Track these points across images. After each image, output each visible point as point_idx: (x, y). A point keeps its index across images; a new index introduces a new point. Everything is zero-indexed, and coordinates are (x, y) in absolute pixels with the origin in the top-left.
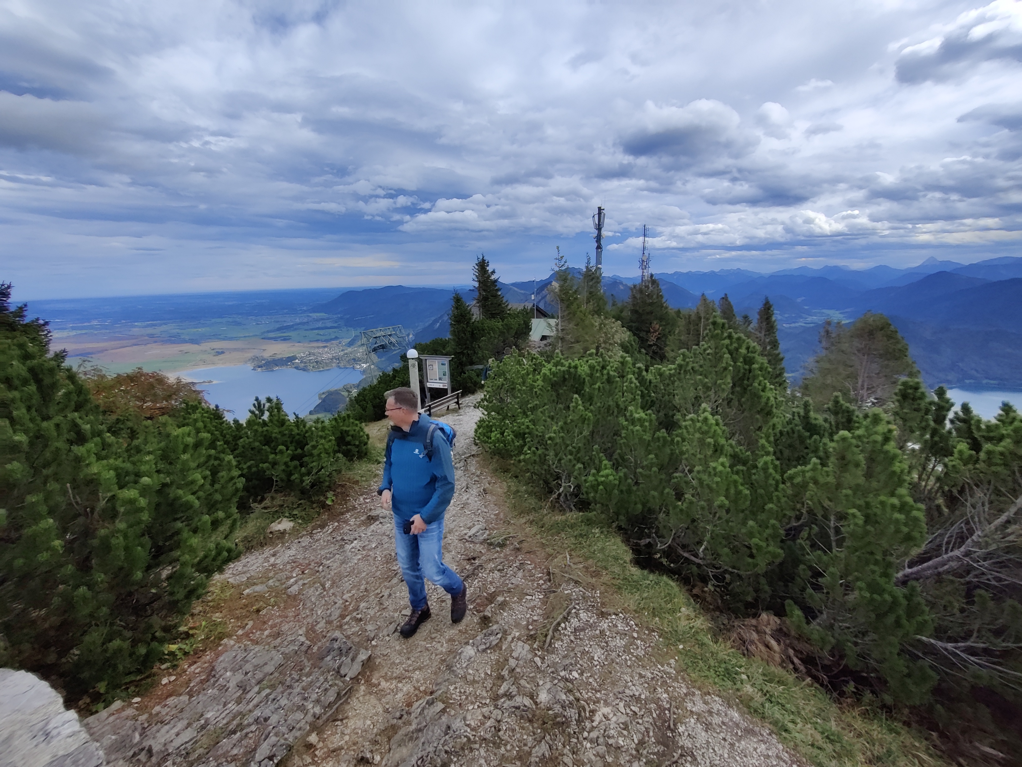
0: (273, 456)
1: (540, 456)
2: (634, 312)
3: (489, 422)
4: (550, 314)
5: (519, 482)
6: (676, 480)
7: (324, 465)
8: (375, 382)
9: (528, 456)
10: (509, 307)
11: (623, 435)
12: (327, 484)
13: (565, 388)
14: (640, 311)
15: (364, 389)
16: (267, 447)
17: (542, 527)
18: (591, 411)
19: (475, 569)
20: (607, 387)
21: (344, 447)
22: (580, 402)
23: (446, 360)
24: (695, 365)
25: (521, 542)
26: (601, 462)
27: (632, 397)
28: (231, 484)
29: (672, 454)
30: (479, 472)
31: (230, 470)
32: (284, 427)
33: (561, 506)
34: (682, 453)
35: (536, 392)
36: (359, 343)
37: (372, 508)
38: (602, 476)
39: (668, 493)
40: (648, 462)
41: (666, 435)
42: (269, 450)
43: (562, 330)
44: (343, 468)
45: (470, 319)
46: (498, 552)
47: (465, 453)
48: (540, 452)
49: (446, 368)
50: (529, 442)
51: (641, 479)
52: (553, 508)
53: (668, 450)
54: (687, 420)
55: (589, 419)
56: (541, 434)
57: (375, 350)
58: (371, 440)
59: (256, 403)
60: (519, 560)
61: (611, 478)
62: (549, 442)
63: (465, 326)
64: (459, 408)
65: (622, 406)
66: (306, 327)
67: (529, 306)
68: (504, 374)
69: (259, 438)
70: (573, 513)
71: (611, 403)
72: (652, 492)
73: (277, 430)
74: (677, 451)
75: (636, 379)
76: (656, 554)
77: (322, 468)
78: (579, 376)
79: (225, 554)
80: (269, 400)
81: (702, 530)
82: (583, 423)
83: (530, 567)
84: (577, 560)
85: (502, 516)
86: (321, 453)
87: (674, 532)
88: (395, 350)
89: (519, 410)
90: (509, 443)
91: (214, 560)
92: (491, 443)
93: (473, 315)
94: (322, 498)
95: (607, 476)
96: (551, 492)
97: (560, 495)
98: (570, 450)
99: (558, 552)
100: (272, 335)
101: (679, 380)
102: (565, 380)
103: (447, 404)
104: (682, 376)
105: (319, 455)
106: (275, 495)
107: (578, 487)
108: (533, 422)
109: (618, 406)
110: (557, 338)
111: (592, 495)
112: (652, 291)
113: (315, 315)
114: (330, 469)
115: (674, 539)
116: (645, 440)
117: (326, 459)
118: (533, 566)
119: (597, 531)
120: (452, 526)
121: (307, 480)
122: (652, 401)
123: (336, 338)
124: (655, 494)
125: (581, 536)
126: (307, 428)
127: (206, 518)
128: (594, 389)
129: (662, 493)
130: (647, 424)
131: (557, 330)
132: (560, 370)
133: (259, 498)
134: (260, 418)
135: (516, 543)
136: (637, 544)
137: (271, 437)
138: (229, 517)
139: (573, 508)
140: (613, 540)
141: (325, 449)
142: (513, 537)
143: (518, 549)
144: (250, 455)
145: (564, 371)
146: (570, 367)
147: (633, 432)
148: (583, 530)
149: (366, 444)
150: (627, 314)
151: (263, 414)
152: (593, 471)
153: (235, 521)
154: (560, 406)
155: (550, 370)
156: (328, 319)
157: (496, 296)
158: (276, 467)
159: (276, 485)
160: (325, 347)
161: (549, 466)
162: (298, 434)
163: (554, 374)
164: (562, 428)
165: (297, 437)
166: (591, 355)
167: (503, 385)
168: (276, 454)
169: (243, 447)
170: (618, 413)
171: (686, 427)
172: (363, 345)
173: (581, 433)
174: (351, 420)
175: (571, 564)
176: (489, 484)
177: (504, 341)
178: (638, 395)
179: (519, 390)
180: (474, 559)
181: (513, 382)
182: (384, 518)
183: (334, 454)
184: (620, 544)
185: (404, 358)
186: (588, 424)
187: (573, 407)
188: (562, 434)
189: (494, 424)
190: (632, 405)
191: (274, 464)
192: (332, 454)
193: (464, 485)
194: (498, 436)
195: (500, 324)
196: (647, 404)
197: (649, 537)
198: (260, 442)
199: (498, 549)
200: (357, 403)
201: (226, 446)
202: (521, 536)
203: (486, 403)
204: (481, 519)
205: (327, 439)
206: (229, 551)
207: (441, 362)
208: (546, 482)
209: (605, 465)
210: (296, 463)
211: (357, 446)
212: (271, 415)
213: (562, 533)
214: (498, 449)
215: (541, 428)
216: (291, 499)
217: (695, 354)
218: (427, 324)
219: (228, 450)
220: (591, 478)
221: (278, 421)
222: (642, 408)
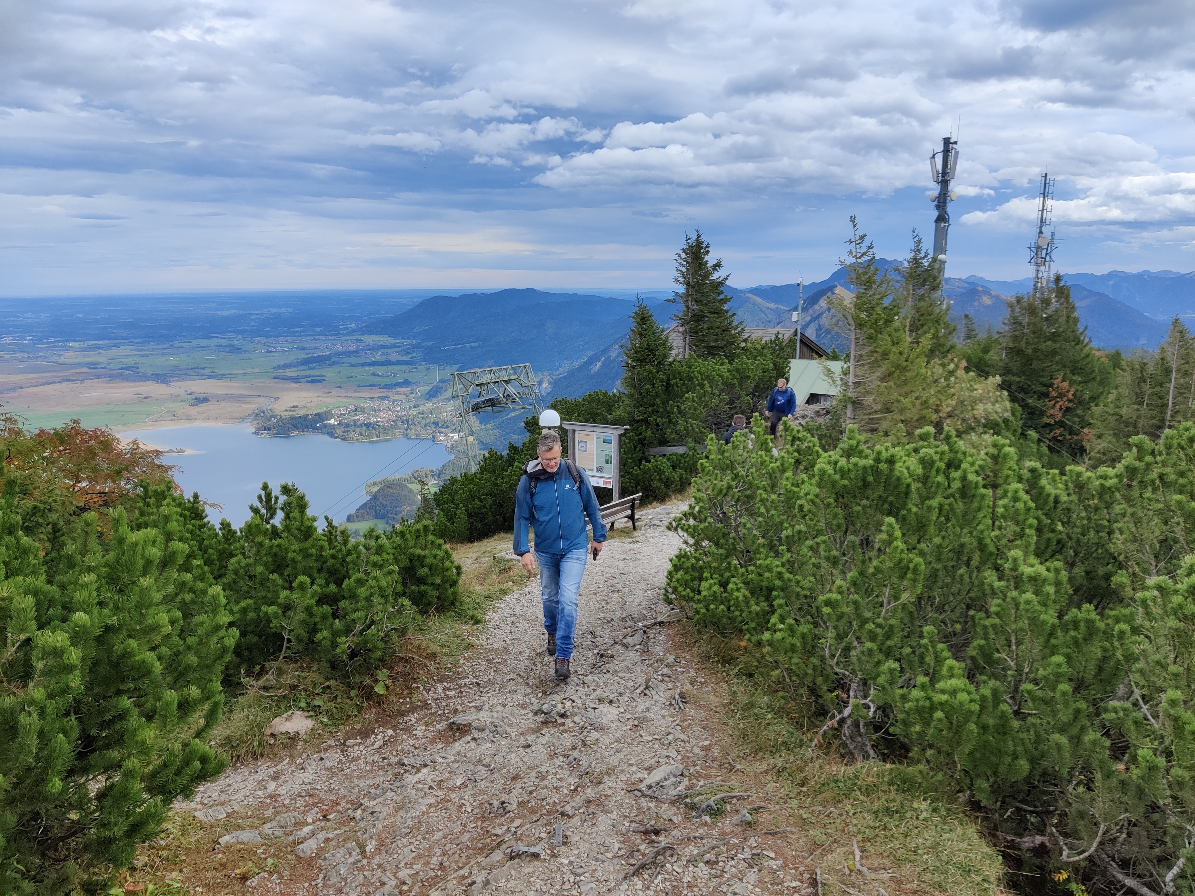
0: (287, 593)
1: (803, 636)
2: (1014, 352)
3: (698, 560)
4: (829, 351)
5: (756, 685)
6: (1113, 715)
7: (377, 618)
8: (474, 468)
9: (778, 635)
10: (745, 335)
11: (993, 609)
12: (379, 654)
13: (865, 502)
14: (1029, 351)
15: (453, 481)
16: (276, 575)
17: (803, 784)
18: (922, 554)
19: (658, 853)
20: (960, 506)
21: (413, 587)
22: (898, 533)
23: (613, 433)
24: (1168, 470)
25: (757, 810)
26: (939, 661)
27: (1018, 529)
28: (214, 639)
29: (1105, 659)
30: (671, 659)
31: (215, 612)
32: (310, 542)
33: (844, 745)
34: (1130, 658)
35: (801, 507)
36: (449, 393)
37: (460, 708)
38: (943, 692)
39: (1094, 742)
40: (1049, 670)
41: (1094, 615)
42: (280, 582)
43: (857, 384)
44: (411, 627)
45: (665, 356)
46: (706, 824)
47: (645, 618)
48: (804, 628)
49: (613, 450)
50: (781, 606)
51: (1031, 704)
52: (826, 747)
53: (1095, 650)
54: (1148, 588)
55: (916, 569)
56: (807, 593)
57: (476, 408)
58: (463, 577)
59: (263, 493)
60: (751, 848)
61: (963, 697)
62: (826, 610)
63: (654, 370)
64: (634, 528)
65: (992, 548)
66: (353, 360)
67: (787, 333)
68: (732, 466)
69: (264, 559)
70: (871, 762)
71: (965, 539)
72: (1056, 737)
73: (296, 546)
74: (1119, 655)
75: (1027, 492)
76: (1058, 870)
77: (373, 622)
78: (898, 479)
79: (197, 764)
80: (286, 490)
81: (1173, 831)
82: (902, 577)
83: (773, 864)
84: (876, 862)
85: (716, 751)
86: (372, 595)
87: (1102, 827)
88: (515, 410)
89: (761, 541)
90: (737, 605)
91: (178, 773)
92: (699, 601)
93: (671, 348)
94: (368, 681)
95: (953, 692)
96: (822, 713)
97: (842, 721)
98: (870, 631)
99: (835, 841)
100: (291, 373)
101: (1128, 500)
102: (866, 485)
103: (611, 519)
104: (1135, 493)
105: (368, 599)
106: (284, 667)
107: (885, 709)
108: (790, 566)
109: (982, 547)
110: (846, 401)
111: (918, 728)
112: (1057, 310)
113: (370, 339)
114: (388, 626)
115: (1101, 843)
116: (1044, 623)
117: (380, 607)
118: (780, 862)
119: (924, 805)
120: (614, 761)
121: (345, 644)
122: (1059, 541)
123: (406, 383)
124: (1063, 740)
125: (888, 811)
126: (350, 546)
127: (171, 696)
128: (930, 508)
129: (1076, 740)
130: (1050, 589)
131: (845, 384)
132: (855, 465)
133: (258, 668)
134: (268, 523)
135: (745, 812)
136: (1013, 845)
137: (284, 558)
138: (208, 698)
139: (871, 752)
140: (959, 830)
141: (380, 588)
142: (739, 798)
143: (750, 824)
144: (245, 588)
145: (865, 468)
146: (878, 460)
147: (1017, 605)
148: (893, 801)
149: (454, 584)
150: (997, 356)
151: (273, 515)
152: (922, 679)
153: (216, 704)
154: (851, 538)
155: (836, 463)
156: (394, 346)
157: (718, 313)
158: (290, 613)
159: (288, 648)
160: (384, 398)
161: (823, 660)
162: (333, 557)
163: (843, 474)
164: (854, 584)
165: (331, 561)
166: (924, 437)
167: (729, 487)
168: (291, 588)
169: (236, 572)
170: (983, 562)
171: (1144, 602)
172: (455, 397)
173: (896, 598)
174: (431, 537)
175: (865, 869)
176: (692, 684)
177: (731, 402)
178: (1031, 526)
179: (762, 500)
180: (657, 833)
181: (751, 484)
182: (481, 730)
183: (396, 600)
184: (976, 839)
185: (533, 425)
186: (914, 580)
187: (883, 542)
188: (856, 597)
189: (708, 565)
190: (1016, 547)
191: (287, 608)
192: (391, 599)
193: (641, 680)
194: (716, 588)
195: (724, 369)
196: (1047, 547)
197: (1041, 831)
198: (266, 565)
199: (707, 818)
200: (438, 505)
201: (206, 568)
202: (755, 798)
203: (692, 522)
204: (673, 753)
205: (385, 570)
206: (204, 760)
207: (602, 436)
208: (813, 691)
209: (951, 668)
210: (327, 609)
211: (438, 587)
212: (287, 517)
213: (846, 801)
214: (714, 616)
215: (808, 581)
216: (313, 676)
217: (1169, 447)
218: (577, 364)
219: (209, 575)
220: (916, 693)
221: (299, 529)
222: (1037, 555)
